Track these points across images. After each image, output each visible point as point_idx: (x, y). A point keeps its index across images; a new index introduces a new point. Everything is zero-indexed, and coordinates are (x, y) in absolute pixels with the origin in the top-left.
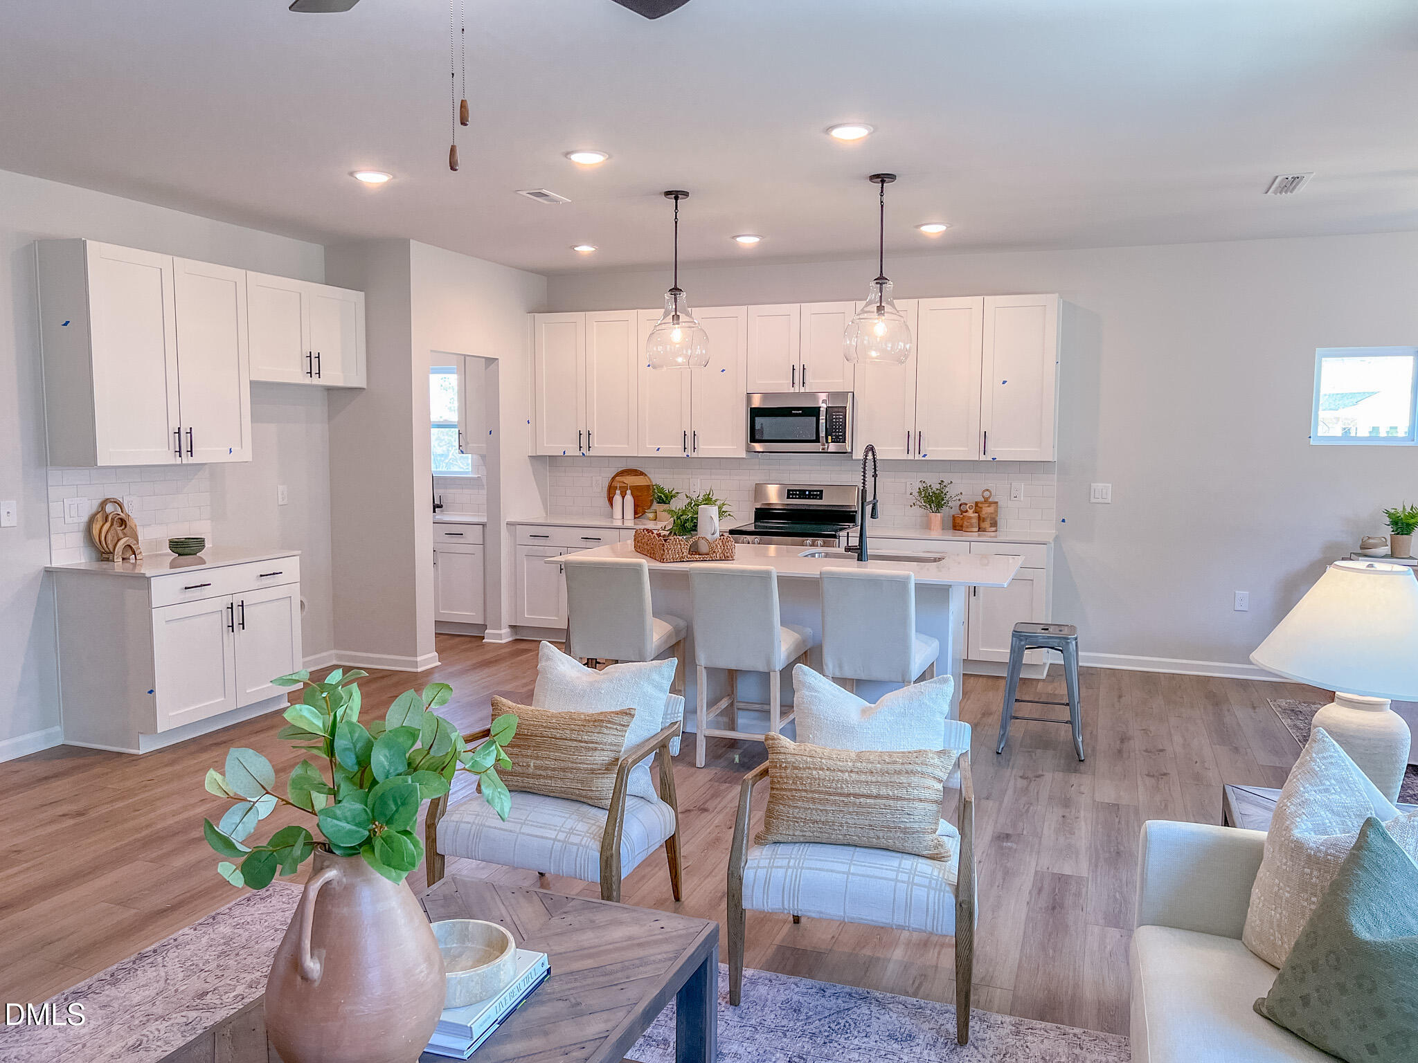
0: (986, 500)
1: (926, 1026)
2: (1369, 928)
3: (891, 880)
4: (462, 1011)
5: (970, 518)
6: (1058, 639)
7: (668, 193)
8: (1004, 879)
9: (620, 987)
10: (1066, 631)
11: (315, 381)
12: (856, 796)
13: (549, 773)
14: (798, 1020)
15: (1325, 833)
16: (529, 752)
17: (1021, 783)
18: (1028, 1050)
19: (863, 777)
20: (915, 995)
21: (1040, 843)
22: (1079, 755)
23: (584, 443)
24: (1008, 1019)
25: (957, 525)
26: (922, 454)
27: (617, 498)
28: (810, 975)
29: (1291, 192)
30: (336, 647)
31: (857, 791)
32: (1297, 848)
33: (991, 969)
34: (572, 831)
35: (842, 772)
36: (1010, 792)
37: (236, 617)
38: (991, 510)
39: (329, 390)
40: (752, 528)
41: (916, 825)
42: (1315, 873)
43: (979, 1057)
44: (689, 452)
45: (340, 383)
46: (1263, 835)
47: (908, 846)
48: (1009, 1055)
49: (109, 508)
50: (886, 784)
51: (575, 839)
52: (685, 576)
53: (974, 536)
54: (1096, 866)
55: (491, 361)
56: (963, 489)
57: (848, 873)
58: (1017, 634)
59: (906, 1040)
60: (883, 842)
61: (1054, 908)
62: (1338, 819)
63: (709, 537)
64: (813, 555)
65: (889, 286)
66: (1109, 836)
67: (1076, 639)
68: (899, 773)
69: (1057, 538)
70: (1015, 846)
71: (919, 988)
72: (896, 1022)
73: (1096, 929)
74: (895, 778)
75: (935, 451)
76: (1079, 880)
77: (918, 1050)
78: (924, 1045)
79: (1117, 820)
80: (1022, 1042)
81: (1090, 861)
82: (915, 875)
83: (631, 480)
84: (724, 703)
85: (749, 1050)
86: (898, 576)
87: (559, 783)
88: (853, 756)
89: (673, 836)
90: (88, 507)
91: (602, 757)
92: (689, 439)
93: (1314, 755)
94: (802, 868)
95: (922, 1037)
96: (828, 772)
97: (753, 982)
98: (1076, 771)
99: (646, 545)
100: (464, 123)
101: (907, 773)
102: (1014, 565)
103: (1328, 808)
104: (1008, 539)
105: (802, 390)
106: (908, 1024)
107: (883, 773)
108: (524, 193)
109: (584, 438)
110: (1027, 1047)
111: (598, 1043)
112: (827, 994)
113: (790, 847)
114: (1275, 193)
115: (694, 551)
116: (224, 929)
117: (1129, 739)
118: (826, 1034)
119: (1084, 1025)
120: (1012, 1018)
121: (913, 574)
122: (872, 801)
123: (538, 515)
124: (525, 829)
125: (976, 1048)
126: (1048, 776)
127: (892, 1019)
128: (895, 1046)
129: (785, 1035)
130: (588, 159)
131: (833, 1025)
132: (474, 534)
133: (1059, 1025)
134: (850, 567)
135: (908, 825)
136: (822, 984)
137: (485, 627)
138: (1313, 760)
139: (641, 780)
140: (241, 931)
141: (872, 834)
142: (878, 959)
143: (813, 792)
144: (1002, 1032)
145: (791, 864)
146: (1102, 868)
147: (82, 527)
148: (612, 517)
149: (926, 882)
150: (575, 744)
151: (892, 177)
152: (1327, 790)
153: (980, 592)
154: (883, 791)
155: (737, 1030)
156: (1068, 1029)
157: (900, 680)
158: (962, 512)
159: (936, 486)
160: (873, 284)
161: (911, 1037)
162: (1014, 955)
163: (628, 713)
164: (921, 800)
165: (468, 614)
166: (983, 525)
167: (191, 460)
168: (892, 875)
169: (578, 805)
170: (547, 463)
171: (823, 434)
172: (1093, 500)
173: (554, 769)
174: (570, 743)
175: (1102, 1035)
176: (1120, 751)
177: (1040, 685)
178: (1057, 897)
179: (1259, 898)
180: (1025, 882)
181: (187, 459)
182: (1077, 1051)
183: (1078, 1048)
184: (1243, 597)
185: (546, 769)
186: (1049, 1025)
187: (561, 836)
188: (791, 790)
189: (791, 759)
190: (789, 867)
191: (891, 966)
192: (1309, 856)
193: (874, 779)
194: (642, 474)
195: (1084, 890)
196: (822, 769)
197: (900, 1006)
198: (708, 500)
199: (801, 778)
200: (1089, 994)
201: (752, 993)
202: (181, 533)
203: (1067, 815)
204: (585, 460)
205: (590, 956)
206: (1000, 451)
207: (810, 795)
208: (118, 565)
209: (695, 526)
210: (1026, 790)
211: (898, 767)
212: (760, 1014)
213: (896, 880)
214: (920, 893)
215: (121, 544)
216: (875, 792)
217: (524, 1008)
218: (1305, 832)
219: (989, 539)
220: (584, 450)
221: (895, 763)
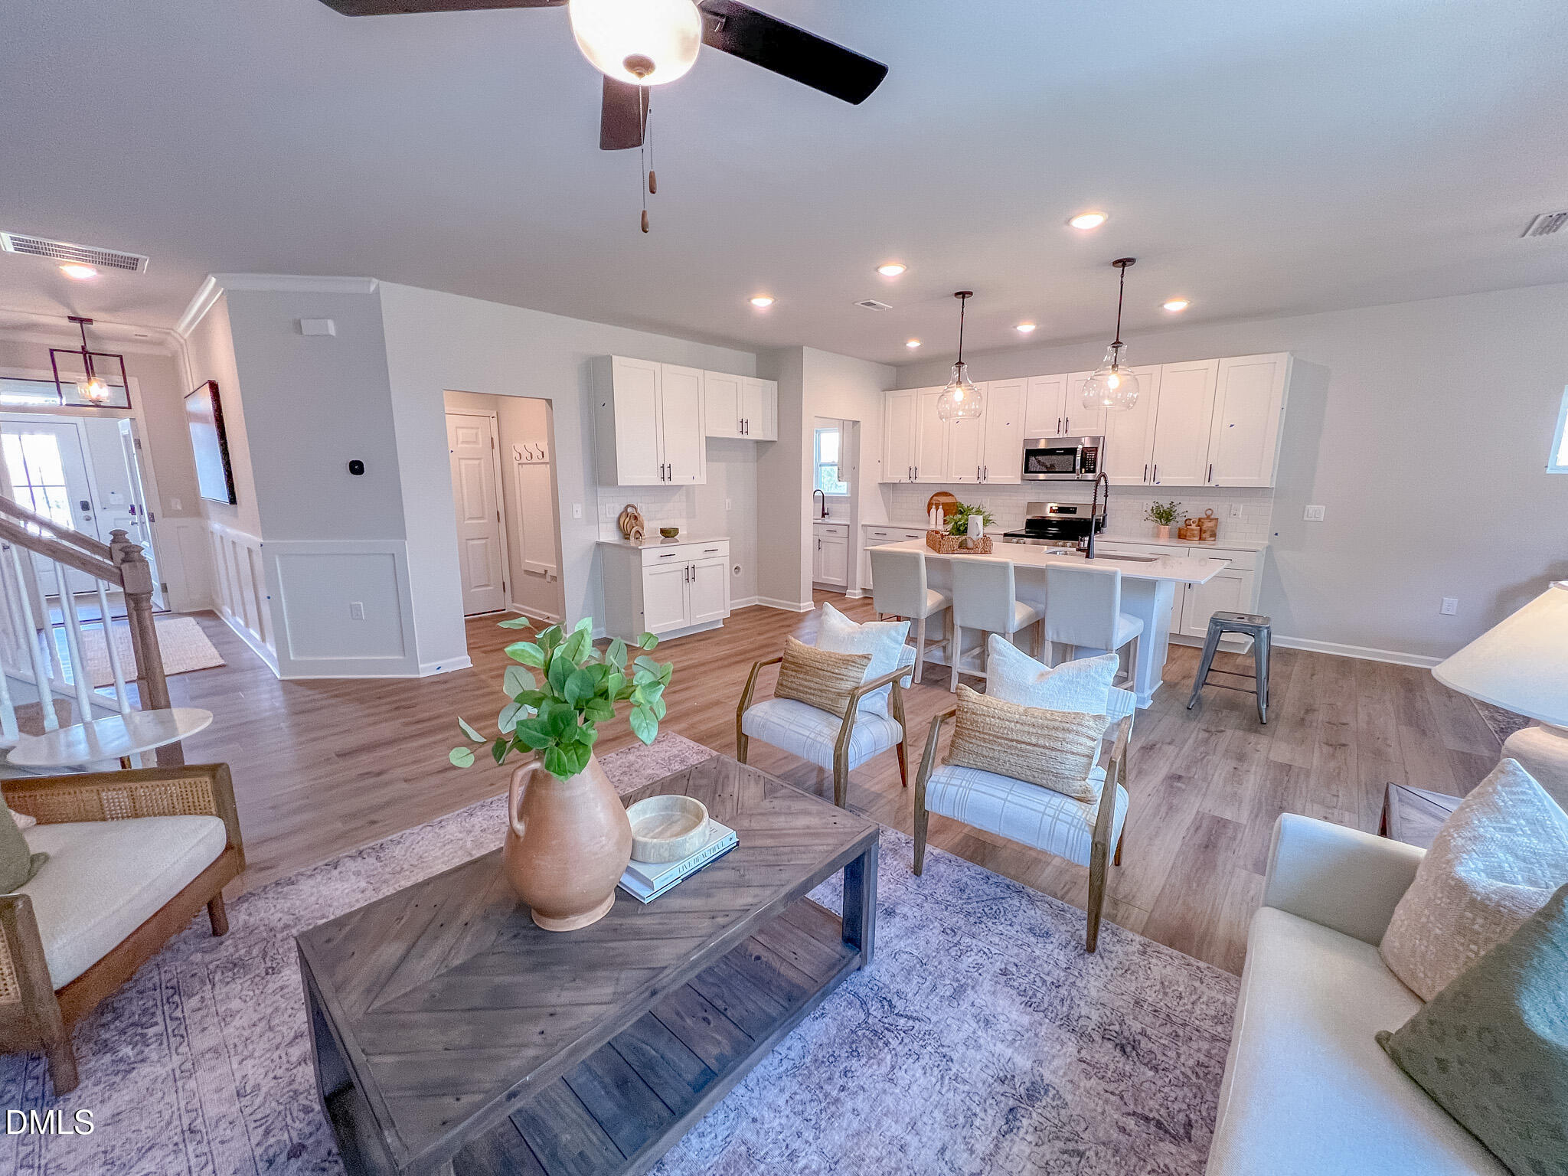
0: (1208, 517)
1: (1063, 928)
2: (1551, 1022)
3: (1039, 812)
4: (654, 867)
5: (1193, 530)
6: (1252, 628)
7: (957, 294)
8: (1167, 813)
9: (779, 868)
10: (1258, 622)
11: (745, 436)
12: (1018, 742)
13: (812, 691)
14: (961, 898)
15: (1503, 879)
16: (801, 676)
17: (1203, 735)
18: (1149, 972)
19: (1026, 728)
20: (1062, 898)
21: (1207, 788)
22: (1261, 718)
23: (912, 475)
24: (1138, 938)
25: (1181, 535)
26: (1156, 482)
27: (933, 510)
28: (982, 863)
29: (1554, 231)
30: (759, 595)
31: (1020, 738)
32: (1460, 888)
33: (1135, 890)
34: (819, 734)
35: (1009, 721)
36: (1191, 741)
37: (690, 574)
38: (1212, 524)
39: (757, 442)
40: (1024, 533)
41: (1067, 773)
42: (1480, 921)
43: (1103, 967)
44: (981, 480)
45: (760, 438)
46: (1421, 852)
47: (1059, 787)
48: (1130, 972)
49: (630, 510)
50: (1044, 736)
51: (820, 739)
52: (947, 562)
53: (1195, 543)
54: (1257, 816)
55: (856, 423)
56: (1190, 509)
57: (1005, 800)
58: (1214, 621)
59: (1043, 936)
60: (1038, 781)
61: (1207, 847)
62: (1523, 865)
63: (975, 538)
64: (1055, 553)
65: (1123, 349)
66: (1275, 792)
67: (1268, 628)
68: (1056, 729)
69: (1269, 548)
70: (1184, 787)
71: (1066, 893)
72: (1039, 919)
73: (1244, 873)
74: (1052, 733)
75: (1166, 480)
76: (1237, 826)
77: (1050, 947)
78: (1057, 945)
79: (1286, 778)
80: (1146, 962)
81: (1251, 812)
82: (1060, 811)
83: (943, 499)
84: (977, 651)
85: (916, 914)
86: (1105, 571)
87: (818, 699)
88: (1021, 710)
89: (901, 743)
90: (619, 509)
91: (848, 685)
92: (982, 472)
93: (1499, 788)
94: (970, 789)
95: (1057, 937)
96: (998, 721)
97: (937, 860)
98: (1256, 731)
99: (934, 541)
100: (652, 192)
101: (1063, 729)
102: (1219, 567)
103: (1509, 850)
104: (1226, 546)
105: (1065, 436)
106: (1049, 923)
107: (1042, 727)
108: (859, 304)
109: (913, 471)
110: (1149, 968)
111: (740, 914)
112: (990, 882)
113: (966, 770)
114: (1534, 234)
115: (962, 546)
116: (631, 757)
117: (1315, 710)
118: (979, 915)
119: (1210, 960)
120: (1142, 938)
121: (1122, 569)
122: (1031, 748)
123: (883, 520)
124: (792, 727)
125: (1102, 958)
126: (1229, 732)
127: (1037, 915)
128: (1033, 939)
129: (947, 909)
130: (892, 271)
131: (986, 909)
132: (843, 532)
133: (1185, 955)
134: (1078, 562)
135: (1060, 771)
136: (989, 872)
137: (846, 588)
138: (1495, 791)
139: (877, 702)
140: (639, 760)
141: (1028, 773)
142: (1040, 861)
143: (986, 734)
144: (1130, 949)
145: (963, 784)
146: (1262, 818)
147: (616, 520)
148: (929, 522)
149: (1069, 820)
150: (829, 674)
151: (1132, 261)
152: (1510, 830)
153: (1194, 587)
154: (1041, 742)
155: (912, 896)
156: (1192, 960)
157: (1104, 648)
158: (1187, 525)
159: (1166, 506)
160: (1109, 348)
161: (1048, 934)
162: (1160, 881)
163: (867, 657)
164: (1073, 753)
165: (836, 580)
166: (1204, 535)
167: (671, 483)
168: (1042, 808)
169: (829, 714)
170: (890, 488)
171: (1078, 467)
172: (1306, 518)
173: (815, 689)
174: (825, 673)
175: (1226, 974)
176: (1303, 720)
177: (1239, 660)
178: (1212, 838)
179: (1403, 921)
180: (1186, 818)
181: (668, 482)
182: (1197, 984)
183: (1199, 982)
184: (1451, 604)
185: (810, 688)
186: (1176, 953)
187: (812, 735)
188: (968, 729)
189: (971, 705)
190: (961, 786)
191: (1049, 870)
192: (1473, 901)
193: (1034, 731)
194: (951, 495)
195: (1239, 836)
196: (993, 717)
197: (1046, 905)
198: (979, 512)
199: (977, 722)
200: (1221, 931)
201: (933, 868)
202: (666, 526)
203: (1239, 767)
204: (913, 486)
205: (772, 836)
206: (1220, 479)
207: (982, 736)
208: (632, 542)
209: (966, 528)
210: (1206, 741)
211: (1057, 724)
212: (934, 886)
213: (1044, 813)
214: (1062, 828)
215: (634, 530)
216: (1034, 741)
217: (706, 871)
218: (1472, 871)
219: (1208, 546)
220: (912, 479)
221: (1055, 720)
